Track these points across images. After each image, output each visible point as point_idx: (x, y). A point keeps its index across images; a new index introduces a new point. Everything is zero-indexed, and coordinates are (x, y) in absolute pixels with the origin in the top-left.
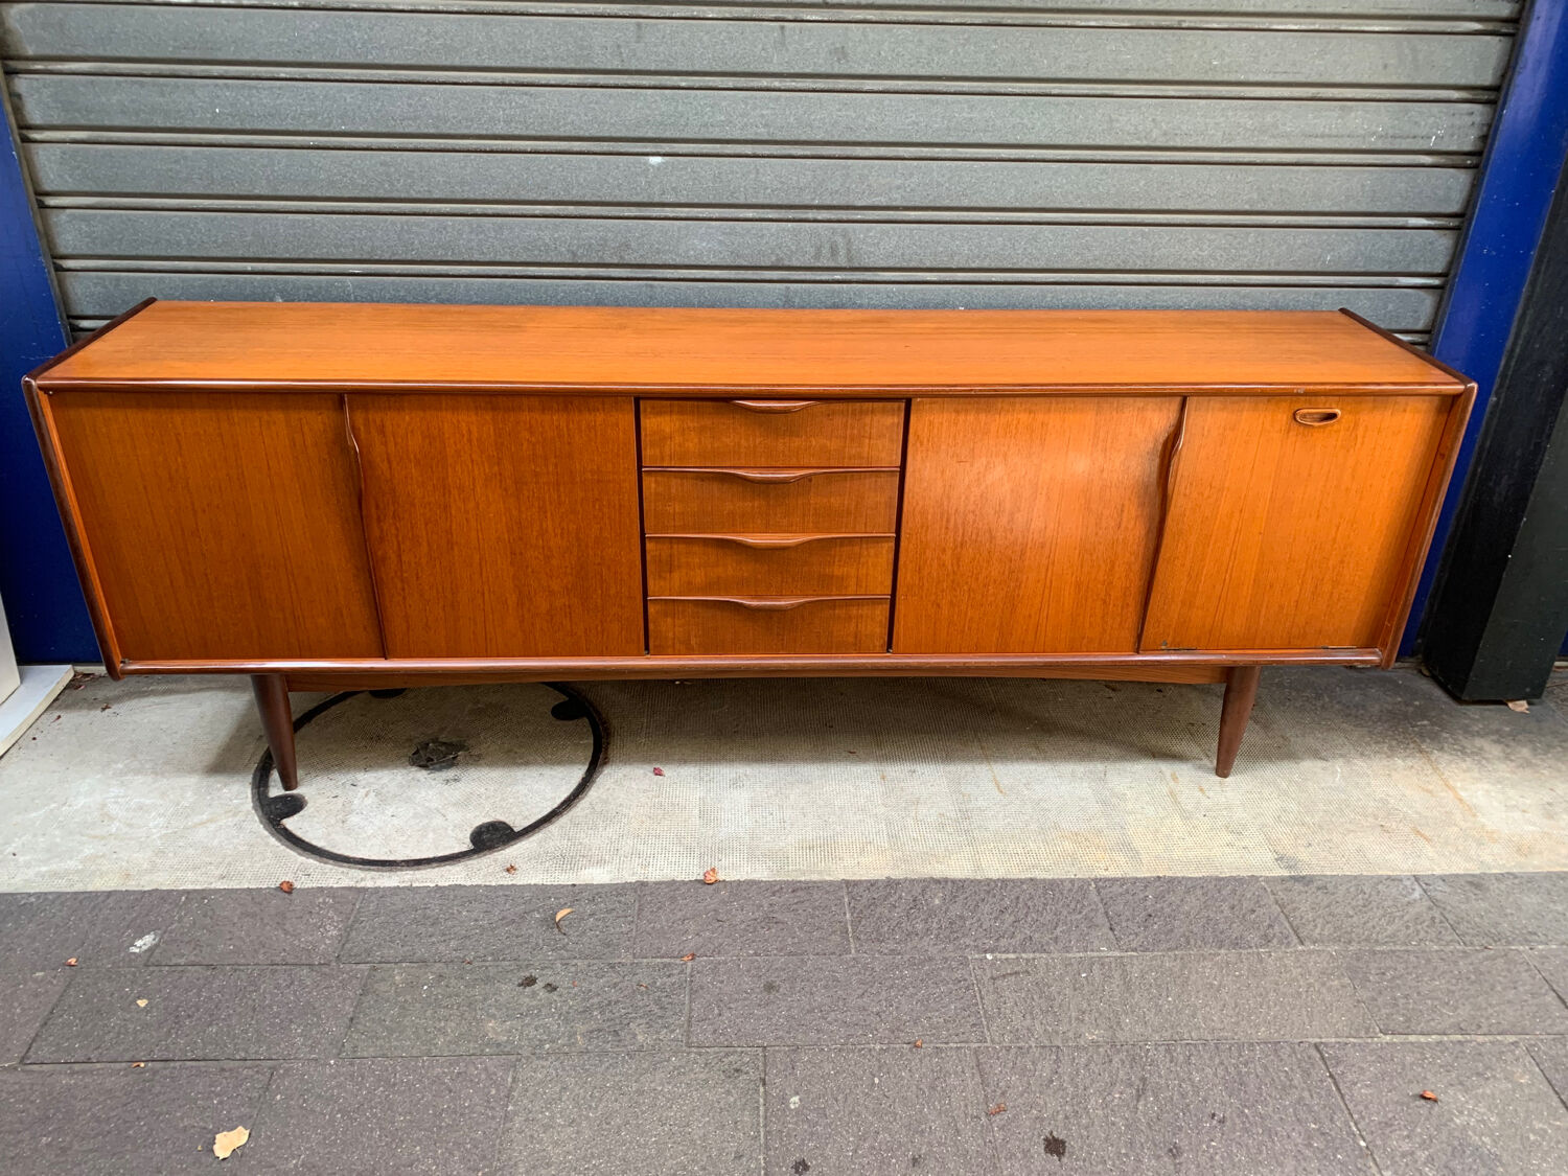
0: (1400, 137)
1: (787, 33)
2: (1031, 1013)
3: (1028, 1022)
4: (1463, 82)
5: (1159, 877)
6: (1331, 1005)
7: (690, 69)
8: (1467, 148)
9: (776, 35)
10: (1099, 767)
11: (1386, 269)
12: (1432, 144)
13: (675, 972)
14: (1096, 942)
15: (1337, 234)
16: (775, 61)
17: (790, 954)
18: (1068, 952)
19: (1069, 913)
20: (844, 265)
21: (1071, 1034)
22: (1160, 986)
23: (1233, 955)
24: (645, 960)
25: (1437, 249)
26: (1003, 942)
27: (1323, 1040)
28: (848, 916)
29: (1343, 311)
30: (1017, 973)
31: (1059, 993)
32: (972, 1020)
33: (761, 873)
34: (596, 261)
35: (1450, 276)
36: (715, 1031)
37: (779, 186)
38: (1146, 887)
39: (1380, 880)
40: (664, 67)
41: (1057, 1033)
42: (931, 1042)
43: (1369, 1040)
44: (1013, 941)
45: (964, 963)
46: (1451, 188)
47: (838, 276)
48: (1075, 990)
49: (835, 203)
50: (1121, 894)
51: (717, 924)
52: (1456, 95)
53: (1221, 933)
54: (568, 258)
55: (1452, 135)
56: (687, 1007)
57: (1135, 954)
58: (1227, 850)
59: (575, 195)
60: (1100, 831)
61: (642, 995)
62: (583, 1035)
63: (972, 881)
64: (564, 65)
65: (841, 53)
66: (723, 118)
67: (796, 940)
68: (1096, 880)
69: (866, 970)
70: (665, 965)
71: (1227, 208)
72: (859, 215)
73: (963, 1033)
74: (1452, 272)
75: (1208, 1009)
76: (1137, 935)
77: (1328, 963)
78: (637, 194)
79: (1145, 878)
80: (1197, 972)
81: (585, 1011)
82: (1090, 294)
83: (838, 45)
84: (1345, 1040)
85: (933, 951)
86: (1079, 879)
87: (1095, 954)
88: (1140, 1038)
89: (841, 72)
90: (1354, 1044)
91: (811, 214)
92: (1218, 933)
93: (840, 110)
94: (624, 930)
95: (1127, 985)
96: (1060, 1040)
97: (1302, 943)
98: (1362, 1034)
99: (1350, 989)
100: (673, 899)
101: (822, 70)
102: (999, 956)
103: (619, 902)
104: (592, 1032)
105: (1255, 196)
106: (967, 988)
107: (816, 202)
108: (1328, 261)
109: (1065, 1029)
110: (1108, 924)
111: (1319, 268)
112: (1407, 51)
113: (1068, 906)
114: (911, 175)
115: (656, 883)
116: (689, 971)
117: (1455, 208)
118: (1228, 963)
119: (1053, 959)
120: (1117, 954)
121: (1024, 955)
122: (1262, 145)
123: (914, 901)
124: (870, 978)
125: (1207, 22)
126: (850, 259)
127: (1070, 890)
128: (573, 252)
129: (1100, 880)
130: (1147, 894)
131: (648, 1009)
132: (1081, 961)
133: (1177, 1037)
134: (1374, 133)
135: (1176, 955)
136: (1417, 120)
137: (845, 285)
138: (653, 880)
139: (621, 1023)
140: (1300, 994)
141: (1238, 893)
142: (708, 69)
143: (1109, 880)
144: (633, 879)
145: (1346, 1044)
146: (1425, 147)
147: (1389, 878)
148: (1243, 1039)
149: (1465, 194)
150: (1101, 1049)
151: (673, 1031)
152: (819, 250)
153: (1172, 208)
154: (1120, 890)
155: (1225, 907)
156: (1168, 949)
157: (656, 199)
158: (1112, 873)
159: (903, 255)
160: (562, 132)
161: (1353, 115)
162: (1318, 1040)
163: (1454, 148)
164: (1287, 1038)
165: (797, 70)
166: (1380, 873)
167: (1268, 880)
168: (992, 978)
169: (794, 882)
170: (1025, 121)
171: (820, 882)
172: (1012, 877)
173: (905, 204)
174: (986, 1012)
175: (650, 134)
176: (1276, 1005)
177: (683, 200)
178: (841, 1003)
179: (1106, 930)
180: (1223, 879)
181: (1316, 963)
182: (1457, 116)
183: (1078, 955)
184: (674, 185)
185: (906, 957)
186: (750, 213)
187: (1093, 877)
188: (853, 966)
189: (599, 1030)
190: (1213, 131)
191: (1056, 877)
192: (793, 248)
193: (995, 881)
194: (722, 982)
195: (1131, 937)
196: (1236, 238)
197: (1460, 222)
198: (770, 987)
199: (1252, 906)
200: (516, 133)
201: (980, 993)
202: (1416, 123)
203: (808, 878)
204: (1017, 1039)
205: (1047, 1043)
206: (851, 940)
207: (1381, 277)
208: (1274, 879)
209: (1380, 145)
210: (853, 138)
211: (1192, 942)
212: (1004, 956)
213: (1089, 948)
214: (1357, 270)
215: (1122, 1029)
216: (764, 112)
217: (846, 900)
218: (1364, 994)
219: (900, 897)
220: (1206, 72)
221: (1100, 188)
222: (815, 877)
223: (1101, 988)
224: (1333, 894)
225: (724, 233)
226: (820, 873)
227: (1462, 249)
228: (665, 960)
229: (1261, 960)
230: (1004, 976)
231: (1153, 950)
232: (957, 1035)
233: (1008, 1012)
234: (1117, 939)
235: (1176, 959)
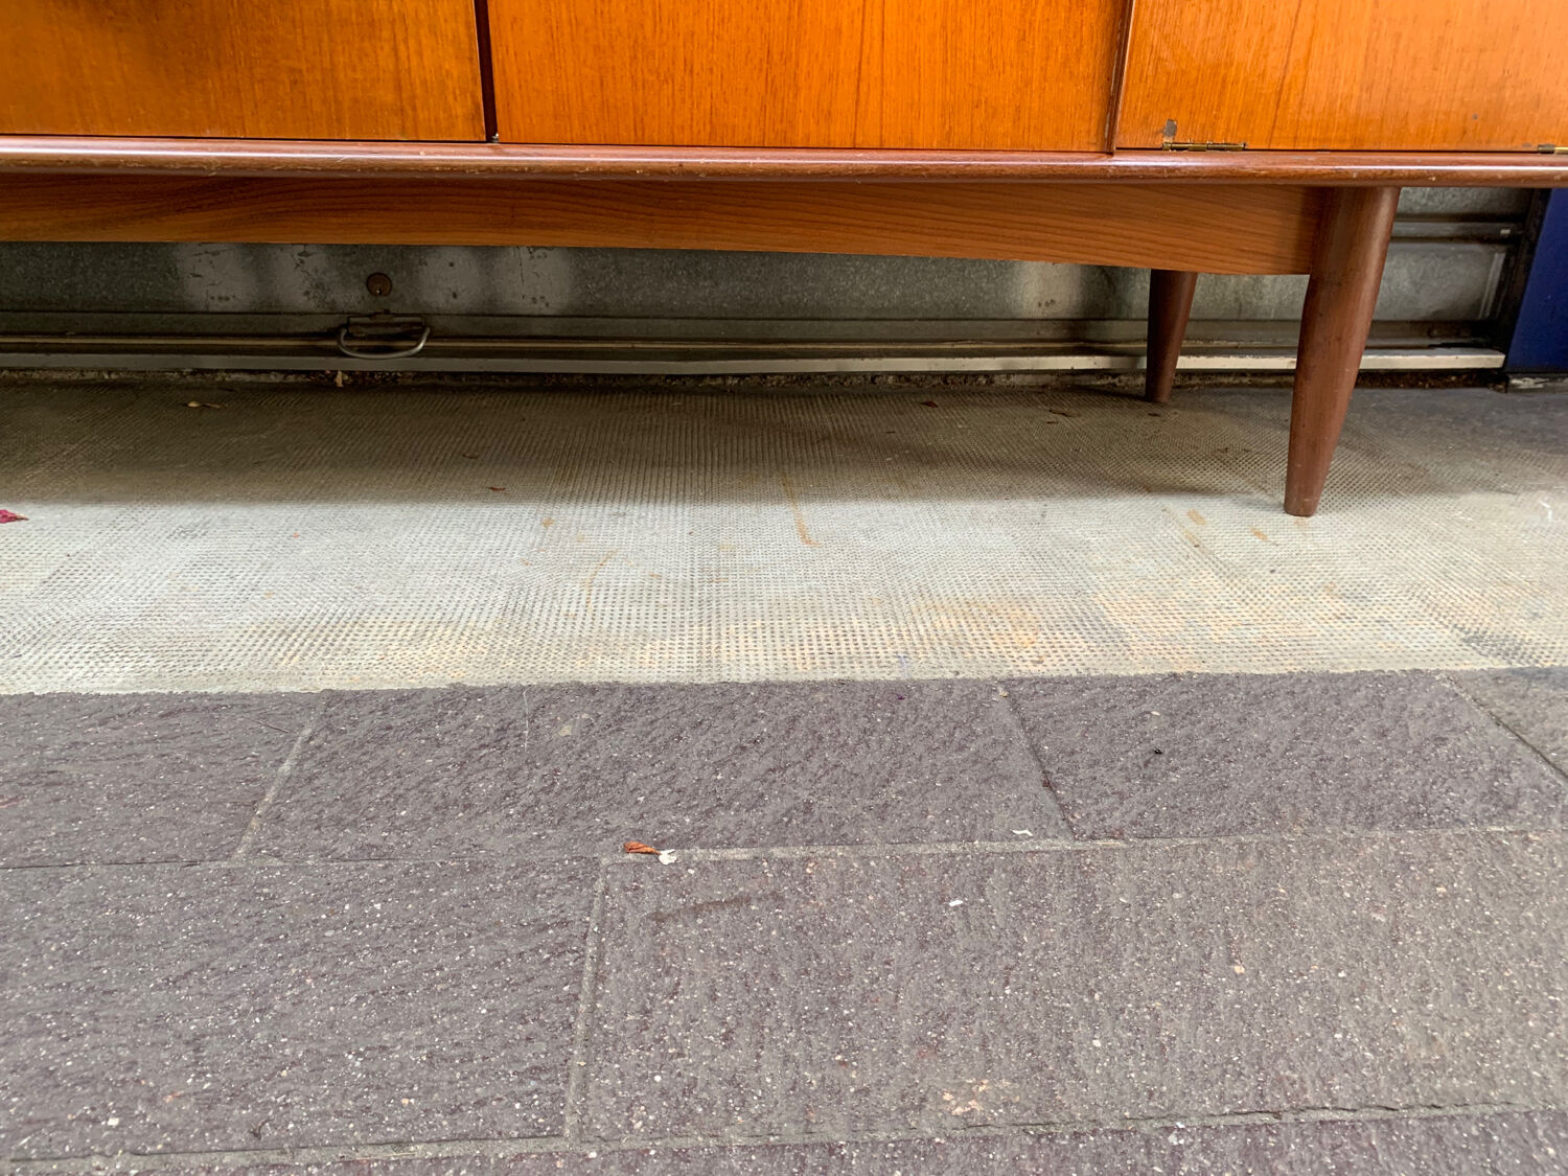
2: (757, 1026)
3: (739, 1056)
5: (1175, 675)
10: (1031, 507)
14: (1003, 816)
17: (29, 861)
18: (913, 841)
19: (930, 749)
21: (887, 1098)
22: (1201, 931)
23: (1412, 841)
26: (725, 819)
28: (286, 766)
30: (742, 901)
31: (868, 958)
32: (536, 1053)
33: (111, 678)
38: (1142, 695)
41: (837, 1094)
44: (753, 818)
45: (581, 876)
48: (923, 945)
50: (1076, 710)
53: (1366, 788)
57: (1119, 844)
58: (1339, 626)
67: (80, 825)
68: (1008, 683)
69: (246, 902)
73: (480, 1103)
76: (1122, 796)
79: (1137, 677)
80: (1314, 889)
86: (965, 680)
87: (997, 846)
92: (1355, 790)
95: (1096, 931)
96: (841, 1122)
102: (698, 853)
106: (559, 950)
109: (870, 1079)
110: (1037, 775)
113: (929, 734)
118: (1405, 865)
119: (865, 861)
120: (1063, 844)
121: (777, 852)
127: (940, 702)
129: (1021, 681)
130: (1144, 708)
132: (949, 865)
133: (1280, 1101)
135: (1241, 845)
143: (1045, 681)
148: (1520, 1100)
150: (996, 1154)
154: (1075, 701)
155: (1361, 731)
156: (1218, 831)
158: (1052, 668)
167: (1455, 678)
168: (655, 916)
169: (183, 697)
171: (261, 697)
172: (792, 677)
174: (595, 1024)
179: (1033, 785)
183: (943, 848)
185: (402, 866)
187: (1004, 674)
188: (212, 891)
195: (1106, 803)
199: (1431, 730)
201: (599, 961)
203: (231, 688)
204: (682, 1121)
205: (792, 1133)
206: (252, 825)
208: (1473, 677)
211: (1286, 810)
212: (714, 855)
213: (980, 830)
215: (1078, 1076)
217: (308, 732)
219: (464, 725)
222: (253, 686)
223: (1007, 942)
229: (1504, 855)
230: (696, 911)
231: (1173, 834)
232: (455, 1111)
233: (675, 1021)
234: (1062, 808)
235: (1242, 857)
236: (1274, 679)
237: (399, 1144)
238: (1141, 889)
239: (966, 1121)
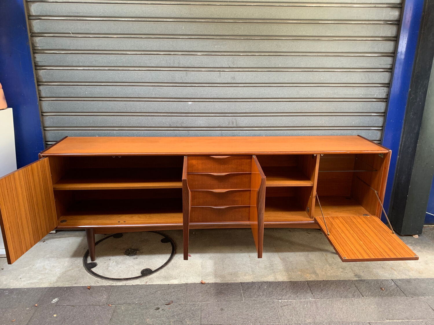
0: (367, 95)
1: (221, 74)
2: (292, 315)
3: (291, 317)
4: (381, 82)
5: (324, 280)
6: (372, 312)
7: (198, 82)
8: (384, 97)
9: (218, 74)
10: (307, 253)
11: (367, 125)
12: (375, 96)
13: (196, 306)
14: (308, 297)
15: (355, 117)
16: (218, 80)
17: (227, 301)
18: (301, 299)
20: (235, 126)
21: (303, 320)
22: (326, 308)
23: (345, 300)
24: (188, 303)
25: (380, 121)
26: (283, 297)
27: (371, 321)
28: (242, 291)
29: (358, 135)
30: (288, 305)
31: (299, 310)
32: (276, 317)
34: (175, 126)
35: (384, 127)
36: (208, 321)
37: (219, 108)
38: (320, 283)
39: (383, 280)
40: (192, 82)
41: (299, 320)
42: (266, 323)
43: (383, 321)
44: (286, 297)
45: (273, 302)
46: (381, 107)
47: (234, 129)
48: (303, 309)
49: (233, 112)
50: (314, 285)
51: (207, 294)
52: (379, 85)
54: (169, 126)
55: (380, 94)
56: (200, 315)
57: (319, 300)
58: (342, 273)
59: (171, 111)
60: (308, 269)
61: (188, 312)
62: (172, 322)
63: (274, 282)
64: (169, 82)
65: (234, 78)
66: (206, 93)
67: (228, 297)
69: (247, 305)
70: (194, 304)
71: (327, 112)
72: (239, 115)
73: (274, 320)
74: (384, 126)
75: (339, 314)
76: (319, 295)
77: (370, 301)
78: (186, 111)
79: (320, 281)
80: (336, 304)
81: (173, 316)
82: (296, 132)
83: (233, 76)
84: (377, 321)
85: (265, 300)
86: (303, 281)
87: (308, 300)
88: (322, 321)
89: (234, 82)
90: (379, 323)
91: (227, 115)
93: (234, 91)
94: (182, 295)
95: (317, 308)
96: (300, 322)
97: (363, 297)
98: (381, 320)
99: (377, 308)
100: (195, 288)
101: (229, 82)
102: (282, 301)
103: (181, 288)
104: (175, 321)
105: (334, 109)
106: (275, 309)
107: (228, 112)
108: (353, 124)
109: (301, 319)
110: (311, 292)
111: (351, 126)
112: (367, 76)
113: (300, 288)
114: (251, 105)
115: (190, 284)
116: (200, 306)
117: (383, 111)
118: (344, 302)
119: (297, 301)
121: (289, 300)
122: (335, 97)
123: (259, 287)
124: (249, 307)
125: (319, 70)
126: (237, 125)
127: (300, 284)
128: (170, 124)
129: (308, 281)
130: (321, 284)
131: (190, 315)
132: (304, 302)
133: (331, 321)
134: (361, 94)
136: (371, 91)
137: (235, 131)
138: (190, 283)
139: (183, 319)
140: (363, 310)
141: (345, 284)
142: (203, 82)
143: (311, 281)
144: (184, 283)
145: (377, 322)
146: (374, 97)
147: (385, 280)
148: (349, 321)
149: (385, 108)
150: (311, 324)
151: (196, 321)
152: (229, 123)
153: (314, 112)
154: (314, 284)
155: (342, 287)
156: (328, 298)
157: (190, 112)
158: (311, 279)
159: (249, 124)
160: (168, 97)
161: (356, 90)
162: (369, 321)
163: (381, 97)
164: (361, 321)
165: (223, 82)
166: (383, 279)
167: (353, 281)
168: (281, 306)
169: (227, 283)
170: (278, 92)
171: (234, 283)
172: (285, 281)
173: (249, 112)
174: (280, 315)
175: (189, 97)
176: (357, 312)
177: (197, 112)
178: (241, 313)
179: (311, 294)
180: (341, 280)
181: (367, 301)
182: (380, 90)
183: (303, 300)
184: (194, 108)
185: (258, 301)
186: (213, 115)
187: (306, 280)
188: (244, 304)
189: (177, 321)
190: (323, 94)
191: (296, 281)
192: (223, 123)
193: (280, 282)
194: (209, 308)
195: (317, 295)
196: (330, 119)
197: (384, 114)
198: (222, 309)
199: (349, 287)
200: (157, 97)
201: (278, 310)
202: (371, 92)
203: (231, 282)
204: (289, 322)
205: (297, 323)
206: (243, 297)
207: (367, 128)
208: (355, 280)
209: (363, 97)
210: (237, 97)
211: (334, 297)
212: (284, 301)
213: (307, 298)
214: (361, 126)
215: (317, 319)
216: (216, 92)
217: (241, 287)
218: (381, 310)
219: (256, 286)
220: (320, 81)
221: (297, 107)
222: (233, 282)
223: (310, 309)
224: (371, 284)
225: (206, 119)
226: (234, 280)
227: (386, 121)
228: (194, 303)
229: (353, 301)
230: (284, 306)
231: (324, 299)
232: (273, 321)
233: (286, 315)
234: (314, 296)
235: (330, 301)
236: (334, 281)
237: (270, 323)
238: (321, 304)
239: (309, 322)
